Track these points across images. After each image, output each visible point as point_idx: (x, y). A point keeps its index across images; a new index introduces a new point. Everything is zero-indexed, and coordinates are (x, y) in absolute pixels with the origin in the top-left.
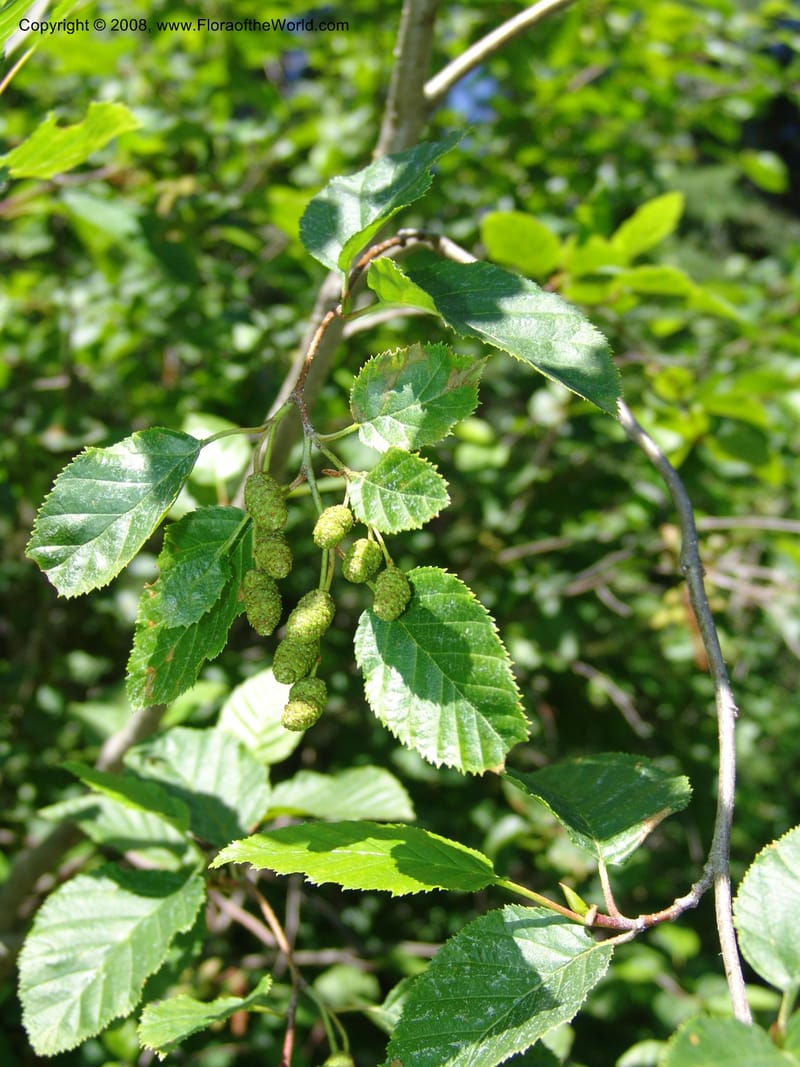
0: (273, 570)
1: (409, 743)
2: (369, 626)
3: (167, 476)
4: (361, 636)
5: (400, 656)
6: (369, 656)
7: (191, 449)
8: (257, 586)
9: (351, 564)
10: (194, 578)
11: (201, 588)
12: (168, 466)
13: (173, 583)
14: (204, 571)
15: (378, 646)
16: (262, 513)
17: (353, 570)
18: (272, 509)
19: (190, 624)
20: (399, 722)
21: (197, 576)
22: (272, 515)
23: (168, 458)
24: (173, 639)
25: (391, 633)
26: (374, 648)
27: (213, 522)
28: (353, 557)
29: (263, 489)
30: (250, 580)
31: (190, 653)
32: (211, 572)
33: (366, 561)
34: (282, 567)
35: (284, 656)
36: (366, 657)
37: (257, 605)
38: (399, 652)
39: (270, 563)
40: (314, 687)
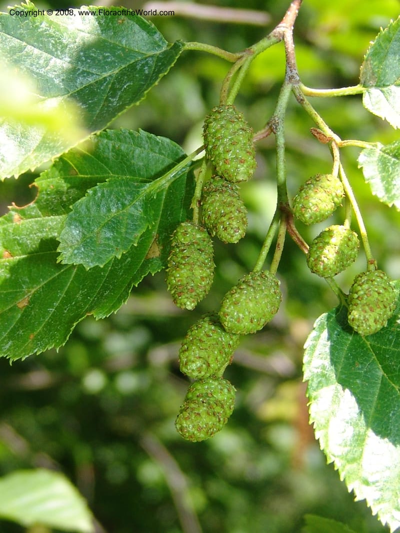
0: (226, 229)
1: (357, 493)
2: (325, 334)
3: (117, 71)
4: (314, 342)
5: (358, 381)
6: (319, 370)
7: (154, 49)
8: (193, 244)
9: (325, 251)
10: (109, 210)
11: (113, 225)
12: (122, 60)
13: (84, 207)
14: (124, 205)
15: (332, 360)
16: (229, 156)
17: (325, 260)
18: (242, 155)
19: (92, 266)
20: (348, 461)
21: (114, 210)
22: (242, 162)
23: (123, 49)
24: (34, 281)
25: (350, 349)
26: (327, 362)
27: (138, 151)
28: (328, 243)
29: (237, 127)
30: (185, 233)
31: (56, 304)
32: (130, 209)
33: (343, 252)
34: (238, 228)
35: (200, 341)
36: (315, 371)
37: (188, 267)
38: (358, 376)
39: (224, 219)
40: (226, 390)
